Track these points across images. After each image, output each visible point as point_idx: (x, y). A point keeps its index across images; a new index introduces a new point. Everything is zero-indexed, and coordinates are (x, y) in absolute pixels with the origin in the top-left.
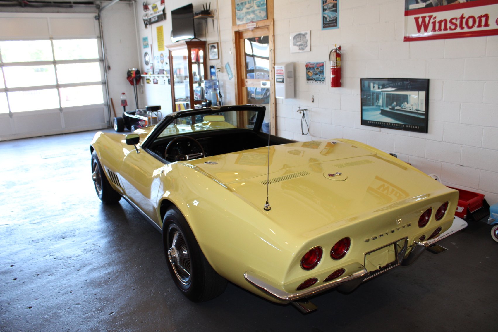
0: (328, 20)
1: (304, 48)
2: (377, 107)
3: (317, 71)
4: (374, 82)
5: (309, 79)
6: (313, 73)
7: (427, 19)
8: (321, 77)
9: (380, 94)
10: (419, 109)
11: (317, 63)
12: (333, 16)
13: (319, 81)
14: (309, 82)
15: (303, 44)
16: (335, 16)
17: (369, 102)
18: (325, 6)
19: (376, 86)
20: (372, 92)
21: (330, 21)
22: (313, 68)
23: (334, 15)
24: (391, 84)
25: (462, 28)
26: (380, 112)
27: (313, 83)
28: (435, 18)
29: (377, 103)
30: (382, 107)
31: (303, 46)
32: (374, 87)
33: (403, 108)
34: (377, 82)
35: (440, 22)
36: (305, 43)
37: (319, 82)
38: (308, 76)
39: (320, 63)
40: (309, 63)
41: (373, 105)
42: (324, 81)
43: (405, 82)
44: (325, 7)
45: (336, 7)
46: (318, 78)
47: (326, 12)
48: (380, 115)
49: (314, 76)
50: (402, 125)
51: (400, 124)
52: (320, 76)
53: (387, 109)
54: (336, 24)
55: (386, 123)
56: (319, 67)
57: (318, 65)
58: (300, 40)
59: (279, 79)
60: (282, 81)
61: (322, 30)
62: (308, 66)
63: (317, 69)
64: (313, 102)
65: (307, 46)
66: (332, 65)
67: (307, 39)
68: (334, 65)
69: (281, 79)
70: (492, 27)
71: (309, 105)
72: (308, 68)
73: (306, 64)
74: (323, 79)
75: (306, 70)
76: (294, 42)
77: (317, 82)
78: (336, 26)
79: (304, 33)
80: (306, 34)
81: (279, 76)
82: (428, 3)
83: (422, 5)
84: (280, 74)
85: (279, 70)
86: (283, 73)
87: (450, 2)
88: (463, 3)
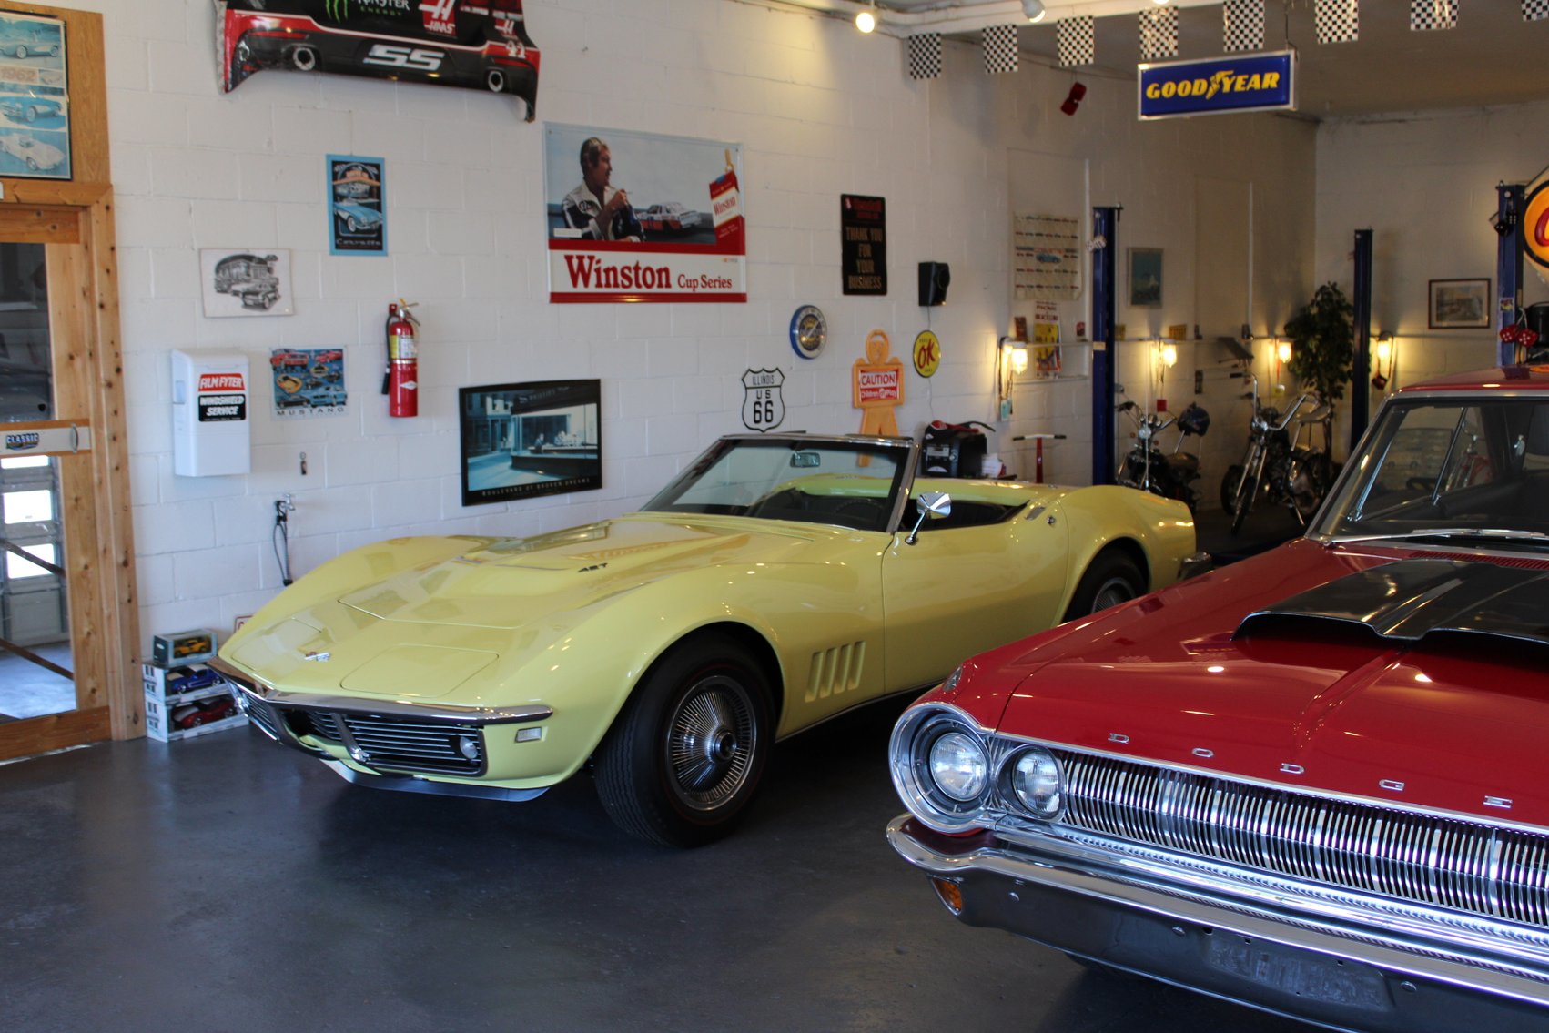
0: (352, 230)
1: (267, 305)
2: (504, 453)
3: (319, 376)
4: (494, 393)
5: (285, 402)
6: (301, 383)
7: (586, 262)
8: (332, 392)
9: (509, 420)
10: (588, 442)
11: (318, 352)
12: (371, 221)
13: (327, 405)
14: (287, 411)
15: (258, 289)
16: (375, 222)
17: (485, 445)
18: (339, 185)
19: (500, 403)
20: (489, 419)
21: (357, 231)
22: (304, 367)
23: (373, 218)
24: (532, 394)
25: (638, 286)
26: (510, 463)
27: (302, 412)
28: (598, 262)
29: (502, 444)
30: (515, 450)
31: (260, 297)
32: (494, 406)
33: (556, 446)
34: (501, 394)
35: (607, 271)
36: (270, 289)
37: (325, 409)
38: (281, 394)
39: (328, 352)
40: (287, 351)
41: (494, 449)
42: (344, 403)
43: (560, 389)
44: (341, 190)
45: (379, 197)
46: (323, 396)
47: (344, 204)
48: (512, 471)
49: (308, 391)
50: (557, 482)
51: (553, 482)
52: (328, 389)
53: (526, 454)
54: (378, 243)
55: (524, 486)
56: (325, 363)
57: (322, 357)
58: (248, 275)
59: (218, 406)
60: (235, 413)
61: (332, 254)
62: (281, 359)
63: (316, 368)
64: (304, 472)
65: (280, 296)
66: (403, 356)
67: (276, 274)
68: (410, 356)
69: (229, 405)
70: (675, 289)
71: (287, 485)
72: (283, 367)
73: (271, 355)
74: (339, 400)
75: (275, 374)
76: (219, 279)
77: (318, 409)
78: (380, 248)
79: (262, 254)
80: (274, 258)
81: (219, 396)
82: (586, 230)
83: (576, 233)
84: (223, 388)
85: (219, 376)
86: (242, 384)
87: (618, 236)
88: (636, 244)
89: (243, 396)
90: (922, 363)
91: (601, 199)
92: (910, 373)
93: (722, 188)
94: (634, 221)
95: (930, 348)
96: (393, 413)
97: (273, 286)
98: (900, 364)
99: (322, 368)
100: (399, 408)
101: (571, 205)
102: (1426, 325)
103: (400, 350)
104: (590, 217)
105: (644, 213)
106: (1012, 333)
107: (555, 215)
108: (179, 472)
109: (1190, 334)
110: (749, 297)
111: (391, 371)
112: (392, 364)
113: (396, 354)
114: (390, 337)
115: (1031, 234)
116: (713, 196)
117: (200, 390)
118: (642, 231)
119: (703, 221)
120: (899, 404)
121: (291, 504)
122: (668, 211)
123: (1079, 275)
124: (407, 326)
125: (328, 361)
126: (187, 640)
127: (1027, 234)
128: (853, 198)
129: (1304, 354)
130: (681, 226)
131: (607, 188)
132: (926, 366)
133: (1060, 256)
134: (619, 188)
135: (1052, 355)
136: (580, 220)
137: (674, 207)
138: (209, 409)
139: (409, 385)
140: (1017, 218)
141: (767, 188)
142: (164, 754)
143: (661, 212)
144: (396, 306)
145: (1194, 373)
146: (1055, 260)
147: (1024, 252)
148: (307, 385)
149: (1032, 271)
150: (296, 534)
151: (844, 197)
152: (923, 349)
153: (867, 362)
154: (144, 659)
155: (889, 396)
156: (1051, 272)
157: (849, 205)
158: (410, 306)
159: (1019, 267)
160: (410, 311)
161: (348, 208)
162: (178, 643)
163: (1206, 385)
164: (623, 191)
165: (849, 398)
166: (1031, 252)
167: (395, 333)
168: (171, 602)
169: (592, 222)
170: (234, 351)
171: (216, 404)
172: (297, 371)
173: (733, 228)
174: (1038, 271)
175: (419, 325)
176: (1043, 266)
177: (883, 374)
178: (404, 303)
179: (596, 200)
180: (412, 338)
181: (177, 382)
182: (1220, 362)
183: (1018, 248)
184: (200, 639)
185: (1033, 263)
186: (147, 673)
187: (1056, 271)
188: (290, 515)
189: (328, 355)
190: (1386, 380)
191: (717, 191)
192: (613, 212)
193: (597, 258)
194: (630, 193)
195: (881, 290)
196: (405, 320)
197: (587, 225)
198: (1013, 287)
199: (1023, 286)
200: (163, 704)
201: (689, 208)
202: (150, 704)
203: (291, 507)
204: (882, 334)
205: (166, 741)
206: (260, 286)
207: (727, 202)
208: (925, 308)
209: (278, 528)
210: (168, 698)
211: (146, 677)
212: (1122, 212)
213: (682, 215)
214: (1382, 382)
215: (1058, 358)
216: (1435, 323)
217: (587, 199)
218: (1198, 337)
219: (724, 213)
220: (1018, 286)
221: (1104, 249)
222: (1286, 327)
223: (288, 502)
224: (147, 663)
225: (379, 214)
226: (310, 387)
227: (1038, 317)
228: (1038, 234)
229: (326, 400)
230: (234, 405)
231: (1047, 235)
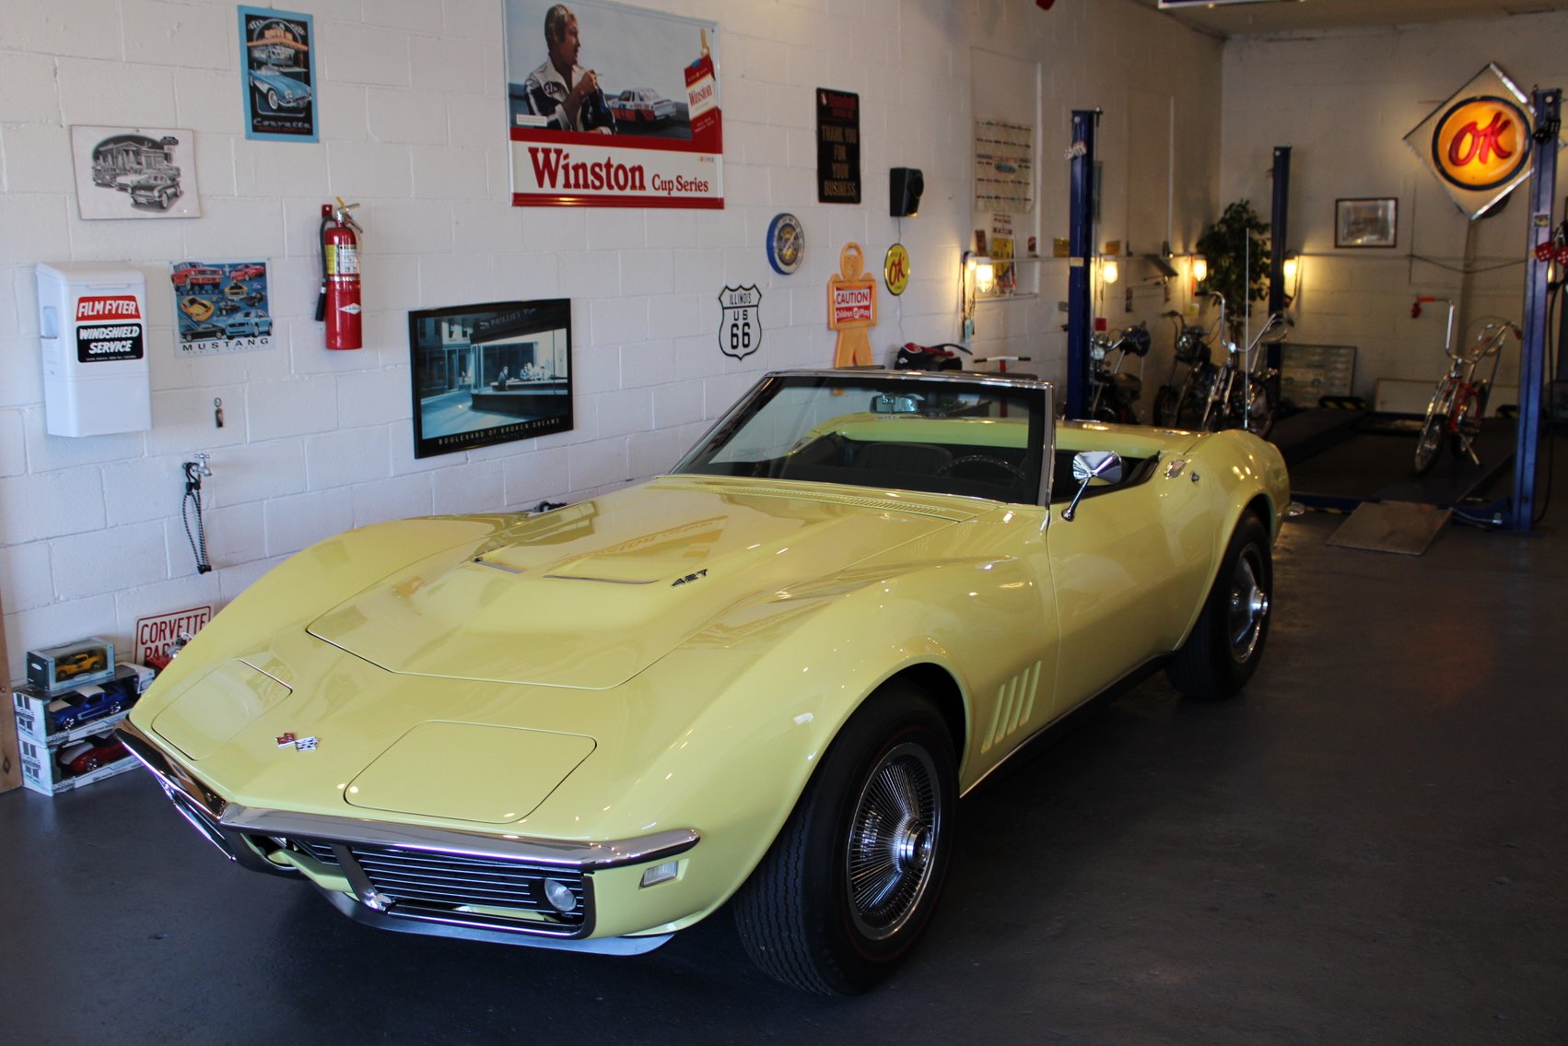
0: (274, 107)
1: (165, 205)
2: (462, 391)
3: (236, 298)
4: (451, 317)
5: (193, 333)
6: (213, 308)
7: (553, 157)
8: (253, 319)
9: (469, 351)
10: (557, 375)
11: (234, 267)
12: (297, 97)
13: (247, 336)
14: (195, 344)
15: (152, 182)
16: (303, 98)
17: (441, 381)
18: (256, 47)
19: (457, 329)
20: (446, 349)
21: (280, 109)
22: (216, 286)
23: (300, 93)
24: (495, 318)
25: (610, 187)
26: (470, 403)
27: (215, 346)
28: (566, 157)
29: (461, 379)
30: (476, 387)
31: (156, 193)
32: (451, 334)
33: (523, 380)
34: (458, 318)
35: (576, 168)
36: (169, 182)
37: (244, 341)
38: (188, 322)
39: (247, 266)
40: (193, 265)
41: (451, 387)
42: (268, 333)
43: (525, 311)
44: (258, 54)
45: (306, 64)
46: (242, 325)
47: (263, 72)
48: (472, 413)
49: (220, 318)
50: (524, 424)
51: (519, 424)
52: (247, 315)
53: (489, 391)
54: (307, 125)
55: (486, 431)
56: (243, 280)
57: (239, 273)
58: (139, 163)
59: (105, 340)
60: (128, 350)
61: (249, 138)
62: (186, 276)
63: (232, 288)
64: (220, 424)
65: (181, 192)
66: (343, 272)
67: (175, 164)
68: (352, 272)
69: (120, 339)
70: (650, 192)
71: (197, 441)
72: (189, 287)
73: (172, 271)
74: (262, 329)
75: (177, 295)
76: (99, 168)
77: (235, 340)
78: (309, 132)
79: (158, 137)
80: (173, 141)
81: (106, 327)
82: (552, 118)
83: (541, 121)
84: (110, 316)
85: (105, 299)
86: (137, 309)
87: (588, 126)
88: (608, 136)
89: (139, 326)
90: (893, 280)
91: (569, 80)
92: (881, 290)
93: (698, 75)
94: (605, 108)
95: (900, 263)
96: (331, 345)
97: (173, 179)
98: (873, 281)
99: (241, 288)
100: (339, 340)
101: (535, 86)
102: (1332, 243)
103: (339, 264)
104: (557, 102)
105: (616, 100)
106: (973, 247)
107: (518, 98)
108: (51, 431)
109: (1123, 251)
110: (726, 202)
111: (327, 291)
112: (328, 282)
113: (333, 269)
114: (326, 246)
115: (991, 141)
116: (689, 84)
117: (78, 319)
118: (614, 121)
119: (678, 111)
120: (873, 325)
121: (205, 467)
122: (641, 99)
123: (1032, 186)
124: (348, 232)
125: (247, 279)
126: (73, 655)
127: (986, 141)
128: (828, 93)
129: (1216, 272)
130: (655, 117)
131: (574, 67)
132: (897, 284)
133: (1015, 166)
134: (588, 69)
135: (1007, 271)
136: (546, 106)
137: (647, 94)
138: (92, 346)
139: (351, 309)
140: (978, 123)
141: (743, 76)
142: (49, 813)
143: (633, 100)
144: (330, 207)
145: (1125, 290)
146: (1011, 170)
147: (984, 161)
148: (221, 310)
149: (991, 181)
150: (213, 504)
151: (820, 92)
152: (893, 264)
153: (842, 278)
154: (14, 684)
155: (862, 316)
156: (1007, 183)
157: (824, 101)
158: (348, 207)
159: (980, 177)
160: (350, 214)
161: (269, 78)
162: (61, 661)
163: (1135, 302)
164: (593, 72)
165: (824, 319)
166: (990, 161)
167: (332, 242)
168: (49, 604)
169: (559, 108)
170: (124, 265)
171: (101, 337)
172: (207, 292)
173: (709, 121)
174: (997, 181)
175: (361, 232)
176: (1002, 176)
177: (857, 292)
178: (342, 204)
179: (563, 83)
180: (355, 248)
181: (45, 308)
182: (1145, 280)
183: (980, 156)
184: (91, 653)
185: (991, 172)
186: (20, 704)
187: (1012, 182)
188: (203, 479)
189: (247, 270)
190: (1291, 299)
191: (693, 78)
192: (582, 97)
193: (564, 153)
194: (601, 75)
195: (855, 199)
196: (343, 224)
197: (553, 112)
198: (974, 197)
199: (983, 197)
200: (44, 746)
201: (663, 96)
202: (25, 745)
203: (207, 472)
204: (856, 248)
205: (50, 794)
206: (156, 179)
207: (703, 90)
208: (895, 219)
209: (189, 498)
210: (51, 738)
211: (18, 709)
212: (1101, 117)
213: (656, 104)
214: (1288, 300)
215: (1013, 274)
216: (1341, 243)
217: (554, 80)
218: (1129, 254)
219: (700, 104)
220: (978, 197)
221: (1083, 157)
222: (1199, 245)
223: (202, 465)
224: (19, 690)
225: (308, 88)
226: (224, 312)
227: (995, 230)
228: (997, 142)
229: (247, 329)
230: (126, 339)
231: (1005, 143)
